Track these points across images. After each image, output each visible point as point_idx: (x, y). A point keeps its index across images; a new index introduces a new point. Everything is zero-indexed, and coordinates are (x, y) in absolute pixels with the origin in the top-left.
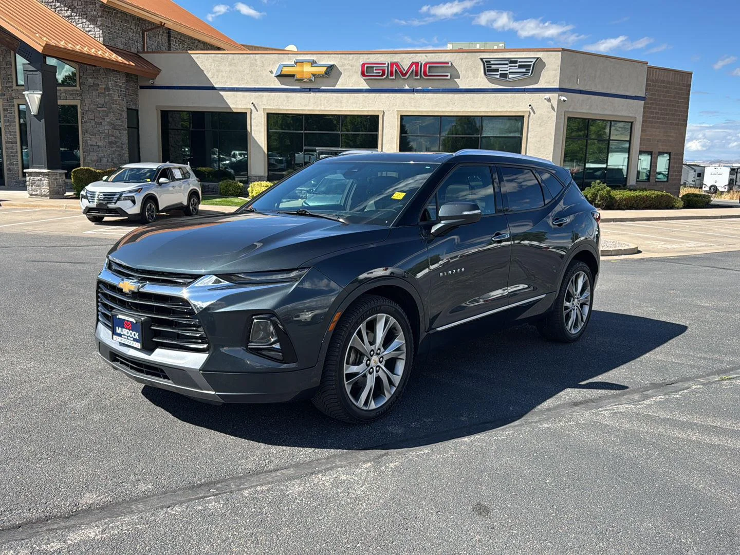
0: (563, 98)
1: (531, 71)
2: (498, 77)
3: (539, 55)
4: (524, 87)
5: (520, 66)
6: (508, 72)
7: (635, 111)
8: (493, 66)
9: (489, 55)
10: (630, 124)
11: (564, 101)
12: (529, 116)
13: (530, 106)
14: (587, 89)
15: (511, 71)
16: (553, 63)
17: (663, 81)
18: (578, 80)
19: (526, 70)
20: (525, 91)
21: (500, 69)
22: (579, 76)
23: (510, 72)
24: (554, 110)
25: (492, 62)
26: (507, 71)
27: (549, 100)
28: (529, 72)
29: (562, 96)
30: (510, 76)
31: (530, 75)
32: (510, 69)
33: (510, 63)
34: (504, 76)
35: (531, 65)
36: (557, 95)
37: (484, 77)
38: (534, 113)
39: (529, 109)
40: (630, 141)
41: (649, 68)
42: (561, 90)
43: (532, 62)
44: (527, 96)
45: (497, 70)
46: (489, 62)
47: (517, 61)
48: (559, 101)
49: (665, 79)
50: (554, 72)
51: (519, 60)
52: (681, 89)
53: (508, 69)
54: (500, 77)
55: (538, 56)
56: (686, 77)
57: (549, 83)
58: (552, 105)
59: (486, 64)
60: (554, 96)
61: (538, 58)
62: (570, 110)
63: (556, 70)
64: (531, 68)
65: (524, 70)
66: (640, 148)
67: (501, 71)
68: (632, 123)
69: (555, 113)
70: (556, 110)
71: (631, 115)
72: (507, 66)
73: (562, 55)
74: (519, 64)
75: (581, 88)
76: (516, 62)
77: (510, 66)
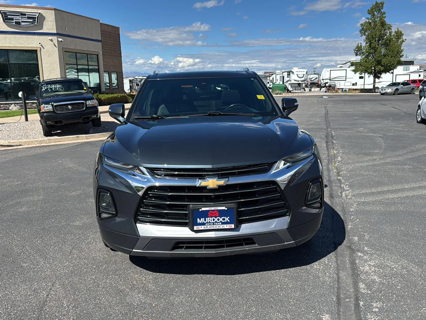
0: (60, 40)
1: (36, 21)
2: (14, 23)
3: (40, 11)
4: (34, 32)
5: (29, 18)
6: (20, 21)
7: (97, 48)
8: (9, 17)
9: (4, 9)
11: (61, 41)
12: (41, 50)
13: (40, 43)
14: (72, 34)
15: (22, 20)
16: (50, 17)
17: (107, 32)
18: (66, 28)
19: (33, 20)
20: (35, 34)
21: (14, 19)
22: (66, 26)
23: (22, 21)
24: (56, 47)
25: (8, 14)
26: (20, 20)
27: (52, 40)
28: (35, 22)
29: (59, 38)
30: (23, 24)
31: (36, 24)
32: (21, 19)
33: (21, 15)
34: (18, 23)
35: (36, 17)
36: (56, 37)
37: (4, 23)
38: (44, 48)
39: (39, 46)
40: (98, 66)
41: (101, 24)
42: (58, 34)
43: (36, 15)
44: (36, 37)
45: (12, 19)
46: (6, 13)
47: (26, 14)
48: (58, 41)
49: (108, 30)
50: (51, 23)
51: (27, 14)
52: (116, 36)
53: (20, 19)
54: (15, 24)
55: (40, 12)
56: (116, 30)
57: (49, 29)
58: (54, 44)
59: (3, 14)
60: (55, 38)
61: (40, 13)
62: (65, 47)
63: (52, 22)
64: (36, 19)
65: (32, 21)
66: (104, 70)
67: (15, 20)
68: (97, 55)
69: (57, 49)
70: (57, 47)
71: (96, 51)
72: (19, 17)
73: (55, 12)
74: (26, 16)
75: (69, 34)
76: (25, 15)
77: (21, 17)
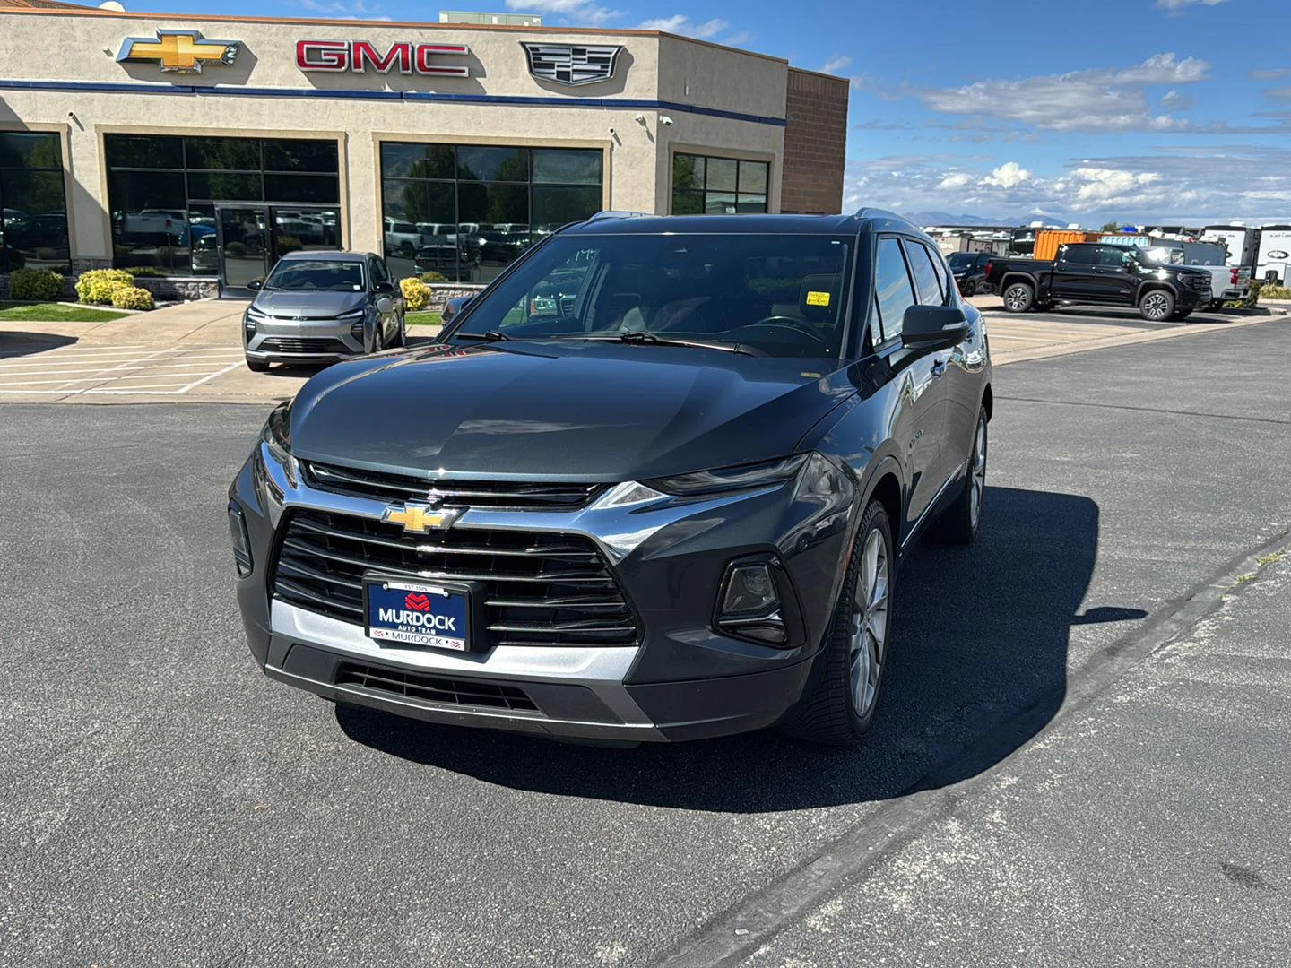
0: (665, 119)
1: (609, 69)
2: (554, 77)
3: (622, 41)
4: (600, 98)
5: (591, 60)
6: (570, 69)
7: (771, 142)
8: (544, 58)
9: (535, 37)
10: (765, 165)
11: (668, 124)
12: (612, 149)
13: (612, 131)
14: (700, 104)
15: (575, 67)
16: (646, 55)
17: (808, 94)
18: (687, 88)
19: (602, 67)
20: (602, 105)
21: (556, 64)
22: (687, 81)
23: (574, 70)
24: (653, 141)
25: (541, 51)
26: (569, 67)
27: (643, 122)
28: (607, 72)
29: (663, 115)
30: (575, 77)
31: (608, 76)
32: (573, 64)
33: (573, 54)
34: (564, 76)
35: (609, 59)
36: (656, 113)
37: (529, 76)
38: (620, 145)
39: (610, 137)
40: (767, 195)
41: (791, 70)
42: (660, 105)
43: (610, 53)
44: (605, 113)
45: (551, 65)
46: (537, 49)
47: (585, 50)
48: (660, 123)
49: (812, 90)
50: (648, 72)
51: (589, 49)
52: (835, 108)
53: (570, 64)
54: (557, 77)
55: (620, 43)
56: (838, 87)
57: (641, 91)
58: (648, 131)
59: (531, 52)
60: (651, 115)
61: (620, 47)
62: (677, 140)
63: (651, 70)
64: (610, 64)
65: (598, 68)
66: (782, 206)
67: (558, 66)
68: (768, 164)
69: (654, 146)
70: (655, 140)
71: (766, 150)
72: (568, 59)
73: (660, 42)
74: (586, 57)
75: (692, 103)
76: (583, 52)
77: (574, 59)
